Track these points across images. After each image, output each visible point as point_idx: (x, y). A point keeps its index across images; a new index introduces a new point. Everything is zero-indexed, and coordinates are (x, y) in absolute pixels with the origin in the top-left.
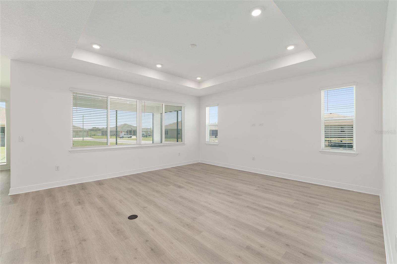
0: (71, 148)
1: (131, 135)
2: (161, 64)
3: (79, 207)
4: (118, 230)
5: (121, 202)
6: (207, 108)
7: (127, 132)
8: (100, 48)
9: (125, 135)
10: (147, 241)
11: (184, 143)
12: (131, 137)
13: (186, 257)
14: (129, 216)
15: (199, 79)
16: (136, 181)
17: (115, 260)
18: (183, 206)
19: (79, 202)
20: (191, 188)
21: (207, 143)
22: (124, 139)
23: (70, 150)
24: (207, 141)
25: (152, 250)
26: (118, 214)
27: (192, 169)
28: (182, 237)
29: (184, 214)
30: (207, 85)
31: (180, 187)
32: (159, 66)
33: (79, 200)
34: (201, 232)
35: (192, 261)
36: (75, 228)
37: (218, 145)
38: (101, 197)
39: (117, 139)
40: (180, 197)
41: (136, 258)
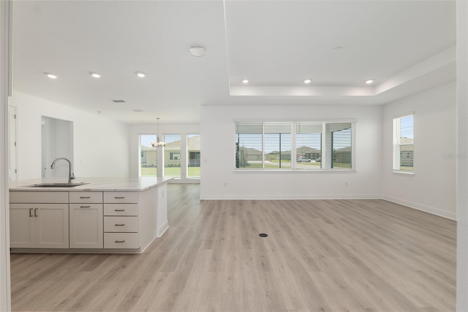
0: (235, 169)
1: (310, 159)
2: (309, 79)
3: (231, 217)
4: (247, 241)
5: (261, 221)
6: (394, 120)
7: (306, 156)
8: (249, 82)
9: (303, 158)
10: (263, 256)
11: (355, 170)
12: (309, 161)
13: (288, 283)
14: (261, 233)
15: (369, 82)
16: (285, 207)
17: (233, 259)
18: (318, 241)
19: (233, 214)
20: (343, 226)
21: (394, 172)
22: (302, 163)
23: (234, 171)
24: (394, 168)
25: (263, 264)
26: (254, 229)
27: (362, 205)
28: (295, 266)
29: (313, 249)
30: (386, 87)
31: (328, 222)
32: (307, 82)
33: (233, 212)
34: (319, 270)
35: (290, 288)
36: (222, 229)
37: (414, 175)
38: (249, 213)
39: (280, 163)
40: (322, 232)
41: (247, 264)
